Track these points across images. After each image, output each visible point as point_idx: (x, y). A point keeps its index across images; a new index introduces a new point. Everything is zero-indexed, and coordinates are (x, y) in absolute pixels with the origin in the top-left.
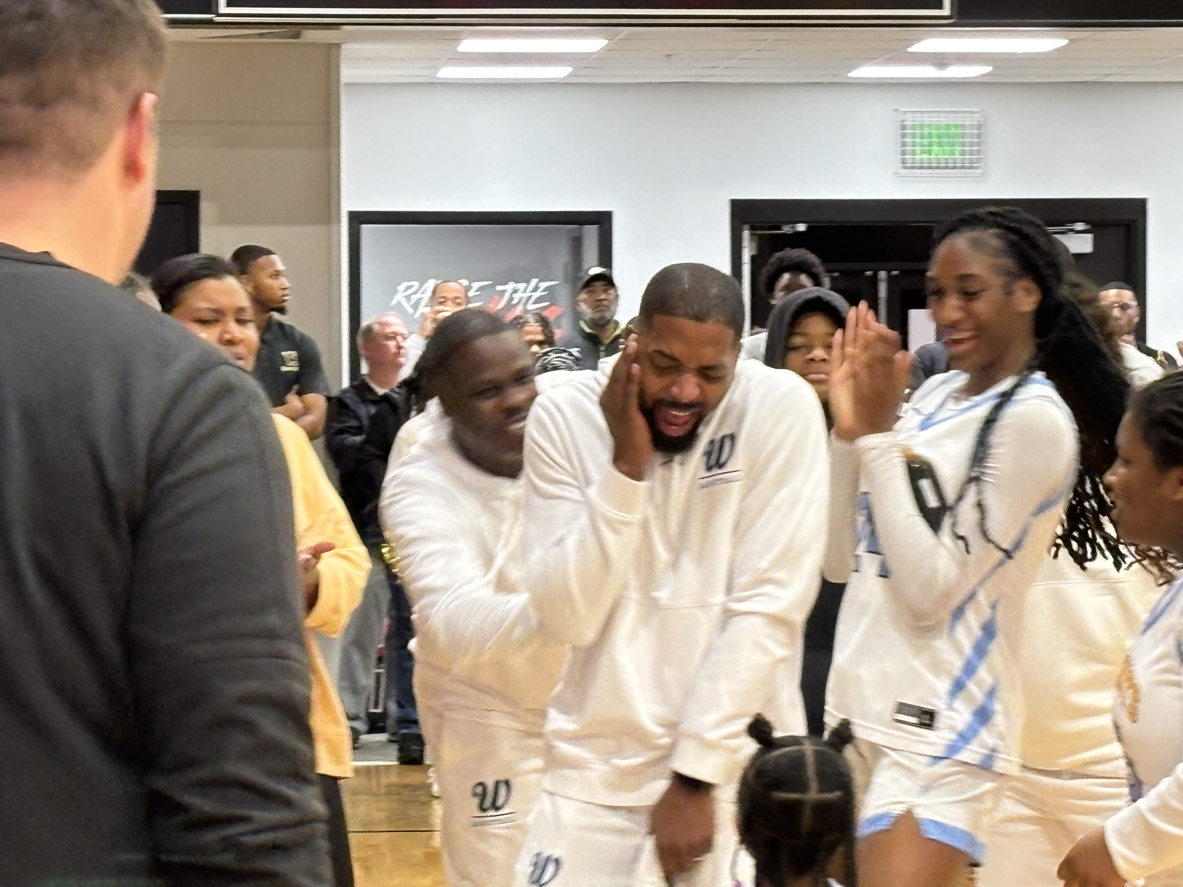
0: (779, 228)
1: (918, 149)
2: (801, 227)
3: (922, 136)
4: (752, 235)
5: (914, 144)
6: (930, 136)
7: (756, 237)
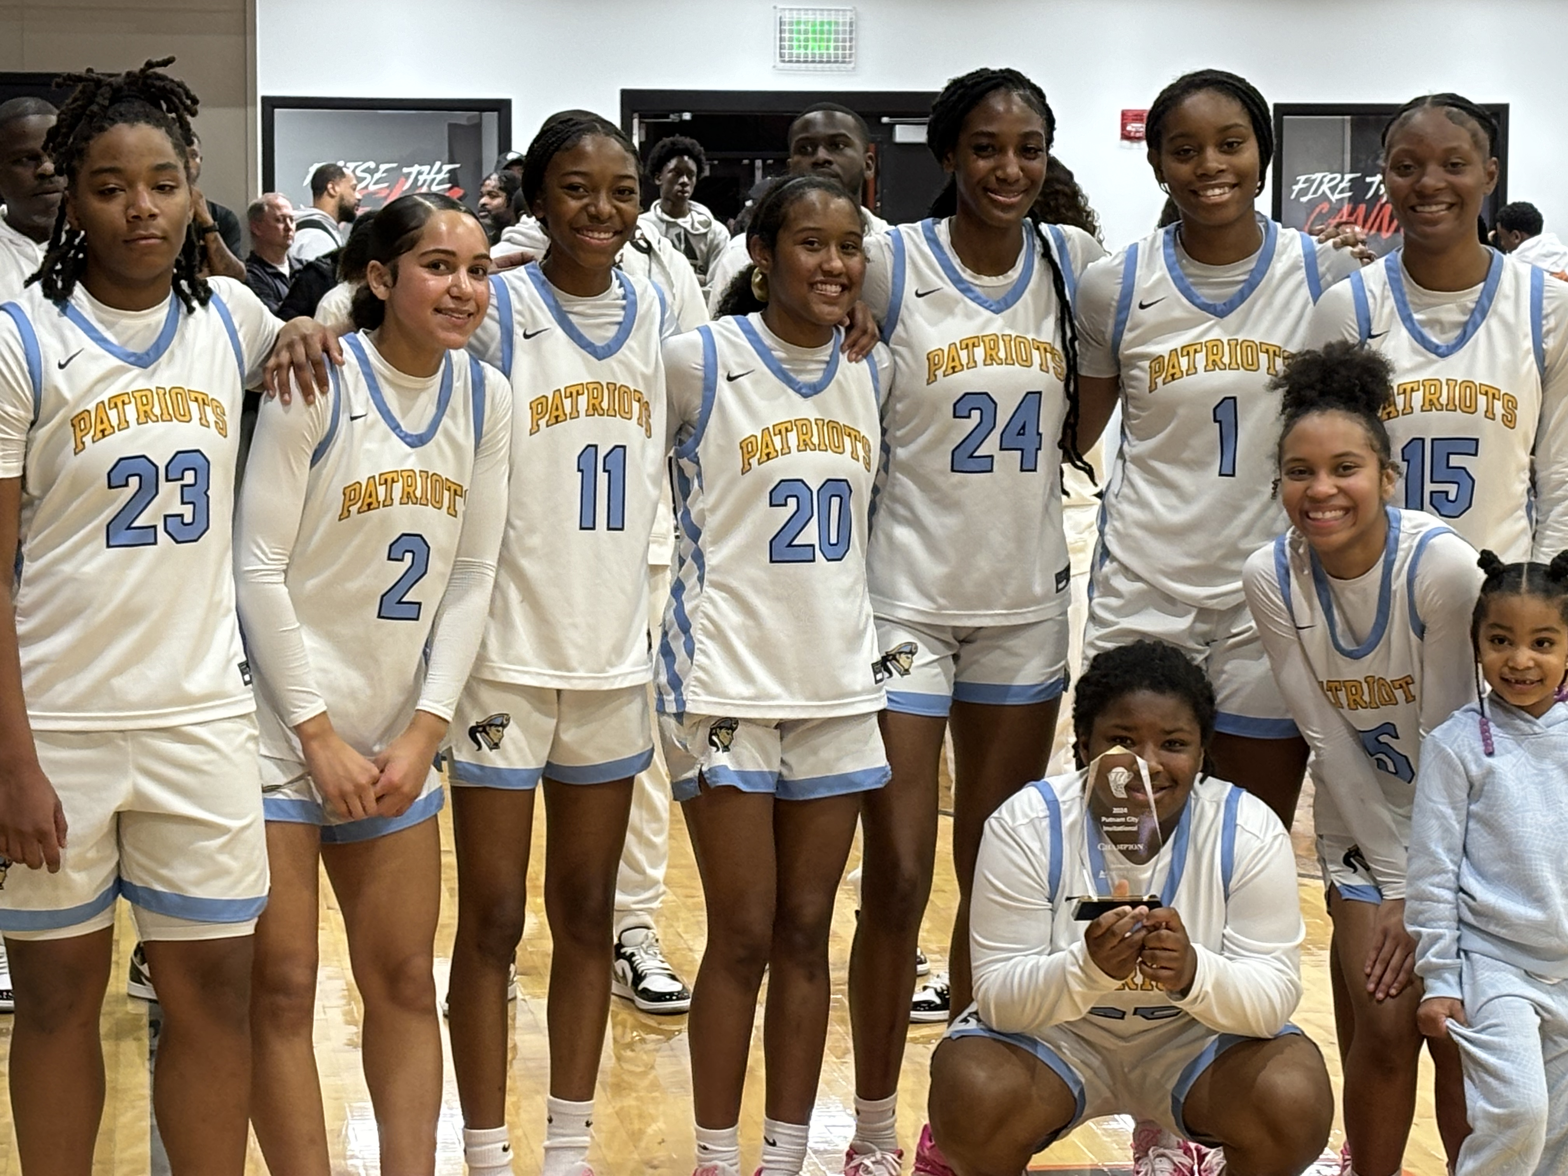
0: (668, 117)
1: (795, 44)
2: (687, 116)
3: (799, 32)
4: (640, 123)
5: (791, 40)
6: (806, 32)
7: (643, 125)
